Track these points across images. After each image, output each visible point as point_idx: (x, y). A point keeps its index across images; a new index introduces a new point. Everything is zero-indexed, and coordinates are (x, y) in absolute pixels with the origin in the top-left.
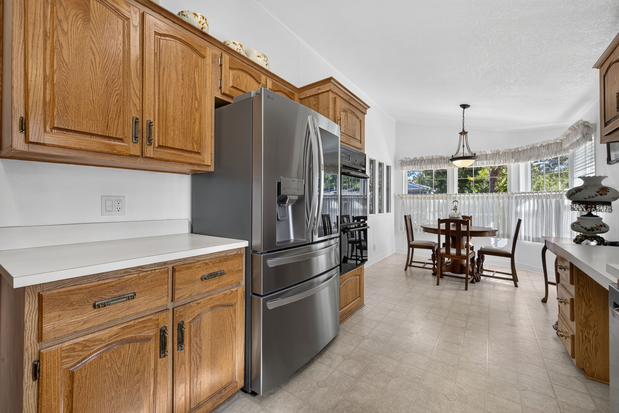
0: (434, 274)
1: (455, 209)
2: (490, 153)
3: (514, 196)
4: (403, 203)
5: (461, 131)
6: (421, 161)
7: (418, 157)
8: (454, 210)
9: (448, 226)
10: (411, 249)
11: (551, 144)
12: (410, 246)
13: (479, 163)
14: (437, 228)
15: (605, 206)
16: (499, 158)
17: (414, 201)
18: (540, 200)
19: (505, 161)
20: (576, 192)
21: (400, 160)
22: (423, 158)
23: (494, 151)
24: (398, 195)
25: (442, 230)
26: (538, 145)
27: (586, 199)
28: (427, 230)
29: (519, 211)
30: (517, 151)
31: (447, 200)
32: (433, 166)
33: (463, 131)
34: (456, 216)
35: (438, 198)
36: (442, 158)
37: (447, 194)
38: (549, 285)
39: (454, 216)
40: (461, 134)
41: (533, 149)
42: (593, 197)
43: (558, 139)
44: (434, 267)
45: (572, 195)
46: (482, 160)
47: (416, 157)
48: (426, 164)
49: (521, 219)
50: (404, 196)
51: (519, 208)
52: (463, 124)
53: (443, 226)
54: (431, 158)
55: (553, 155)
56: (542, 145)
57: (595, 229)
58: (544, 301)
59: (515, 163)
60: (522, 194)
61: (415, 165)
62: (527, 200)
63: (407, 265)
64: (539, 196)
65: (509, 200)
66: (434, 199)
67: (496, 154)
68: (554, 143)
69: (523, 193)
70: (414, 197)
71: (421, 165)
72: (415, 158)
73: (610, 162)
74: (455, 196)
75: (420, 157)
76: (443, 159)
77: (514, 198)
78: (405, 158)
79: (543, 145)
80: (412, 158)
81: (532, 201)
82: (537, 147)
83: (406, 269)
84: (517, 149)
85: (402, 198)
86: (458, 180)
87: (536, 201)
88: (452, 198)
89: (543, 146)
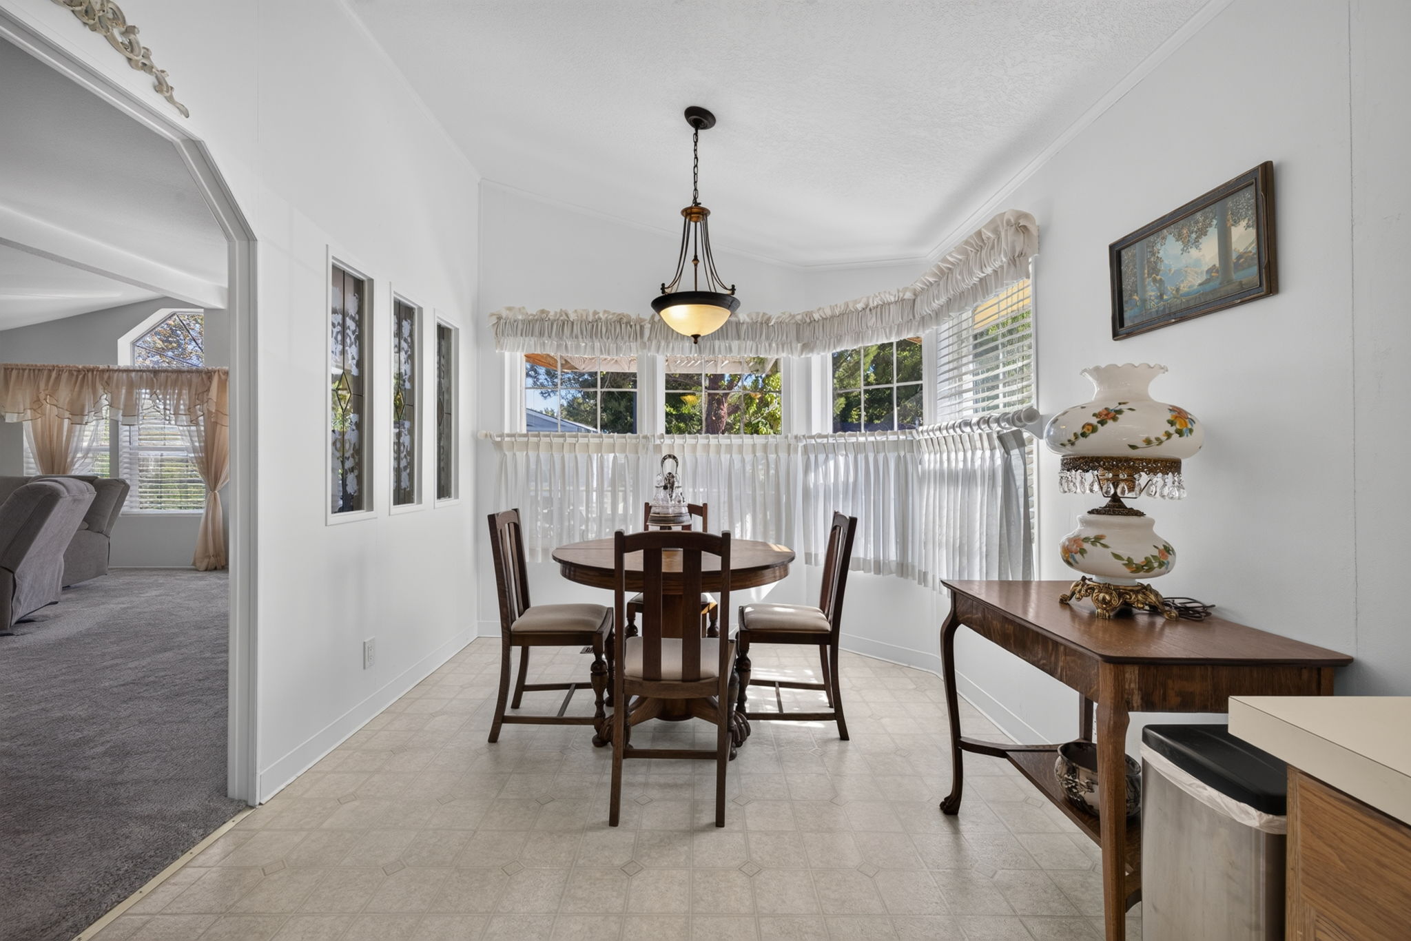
0: (600, 742)
1: (669, 485)
2: (748, 320)
3: (801, 445)
4: (503, 464)
5: (690, 203)
6: (560, 323)
7: (553, 310)
8: (665, 488)
9: (652, 560)
10: (516, 651)
11: (889, 304)
12: (511, 638)
13: (720, 348)
14: (612, 566)
15: (1160, 475)
16: (767, 338)
17: (538, 455)
18: (861, 457)
19: (780, 346)
20: (1102, 423)
21: (492, 315)
22: (567, 315)
23: (758, 314)
24: (486, 435)
25: (631, 574)
26: (860, 306)
27: (1133, 447)
28: (576, 572)
29: (812, 486)
30: (808, 321)
31: (637, 453)
32: (597, 344)
33: (696, 204)
34: (670, 511)
35: (612, 449)
36: (625, 320)
37: (638, 437)
38: (965, 754)
39: (665, 511)
40: (688, 213)
41: (845, 316)
42: (1160, 442)
43: (905, 289)
44: (600, 713)
45: (1084, 435)
46: (727, 339)
47: (547, 309)
48: (577, 337)
49: (854, 516)
50: (507, 439)
51: (812, 476)
52: (695, 182)
53: (634, 561)
54: (590, 319)
55: (894, 334)
56: (867, 306)
57: (1156, 565)
58: (951, 807)
59: (803, 356)
60: (819, 441)
61: (541, 334)
62: (831, 456)
63: (501, 718)
64: (858, 444)
65: (789, 455)
66: (601, 452)
67: (762, 323)
68: (896, 302)
69: (820, 436)
70: (538, 445)
71: (560, 334)
72: (543, 311)
73: (1122, 330)
74: (658, 442)
75: (558, 311)
76: (626, 323)
77: (800, 449)
78: (510, 309)
79: (871, 305)
80: (533, 310)
81: (841, 459)
82: (856, 310)
83: (493, 738)
84: (809, 314)
85: (498, 446)
86: (667, 394)
87: (851, 457)
88: (651, 447)
89: (870, 310)
